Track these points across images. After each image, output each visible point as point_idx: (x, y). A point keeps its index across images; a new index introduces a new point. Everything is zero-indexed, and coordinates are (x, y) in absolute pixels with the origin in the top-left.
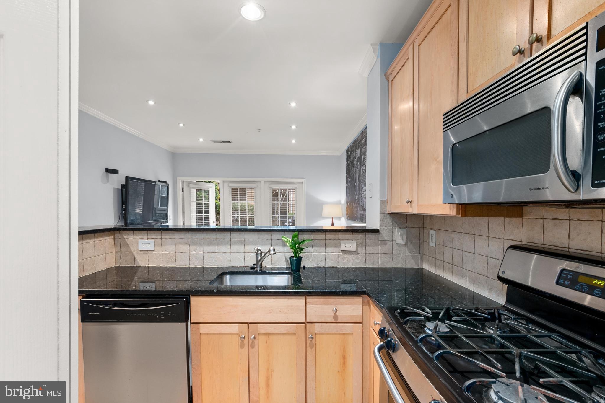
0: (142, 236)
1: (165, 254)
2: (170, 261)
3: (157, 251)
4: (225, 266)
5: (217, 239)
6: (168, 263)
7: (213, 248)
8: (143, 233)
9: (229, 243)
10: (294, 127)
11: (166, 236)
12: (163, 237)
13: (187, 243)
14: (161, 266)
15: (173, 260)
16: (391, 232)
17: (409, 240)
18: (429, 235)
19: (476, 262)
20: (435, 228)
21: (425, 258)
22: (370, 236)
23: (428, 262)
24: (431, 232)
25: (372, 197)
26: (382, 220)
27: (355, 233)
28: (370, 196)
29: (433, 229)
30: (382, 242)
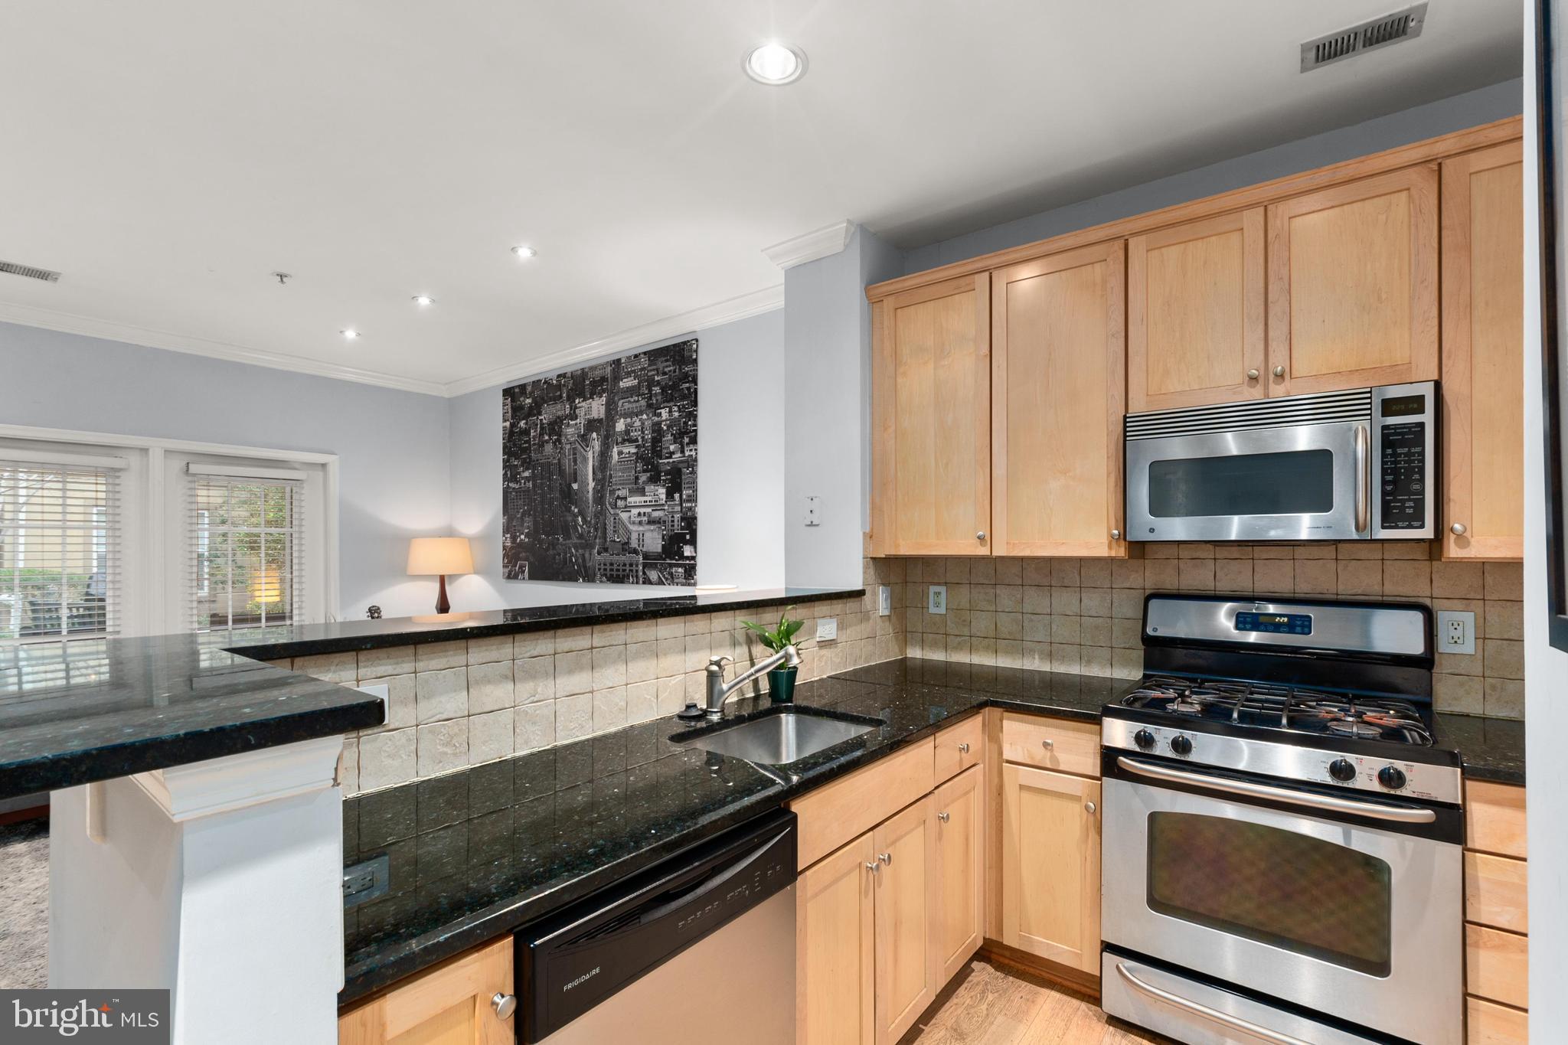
0: (334, 672)
1: (432, 731)
2: (449, 752)
3: (396, 725)
4: (613, 729)
5: (592, 648)
6: (441, 762)
7: (579, 681)
8: (336, 661)
9: (623, 657)
10: (424, 301)
11: (432, 659)
12: (420, 665)
13: (506, 677)
14: (416, 780)
15: (461, 744)
16: (875, 594)
17: (893, 608)
18: (925, 595)
19: (1054, 627)
20: (944, 581)
21: (912, 638)
22: (851, 605)
23: (923, 644)
24: (933, 589)
25: (817, 525)
26: (865, 573)
27: (835, 602)
28: (810, 523)
29: (939, 584)
30: (865, 617)
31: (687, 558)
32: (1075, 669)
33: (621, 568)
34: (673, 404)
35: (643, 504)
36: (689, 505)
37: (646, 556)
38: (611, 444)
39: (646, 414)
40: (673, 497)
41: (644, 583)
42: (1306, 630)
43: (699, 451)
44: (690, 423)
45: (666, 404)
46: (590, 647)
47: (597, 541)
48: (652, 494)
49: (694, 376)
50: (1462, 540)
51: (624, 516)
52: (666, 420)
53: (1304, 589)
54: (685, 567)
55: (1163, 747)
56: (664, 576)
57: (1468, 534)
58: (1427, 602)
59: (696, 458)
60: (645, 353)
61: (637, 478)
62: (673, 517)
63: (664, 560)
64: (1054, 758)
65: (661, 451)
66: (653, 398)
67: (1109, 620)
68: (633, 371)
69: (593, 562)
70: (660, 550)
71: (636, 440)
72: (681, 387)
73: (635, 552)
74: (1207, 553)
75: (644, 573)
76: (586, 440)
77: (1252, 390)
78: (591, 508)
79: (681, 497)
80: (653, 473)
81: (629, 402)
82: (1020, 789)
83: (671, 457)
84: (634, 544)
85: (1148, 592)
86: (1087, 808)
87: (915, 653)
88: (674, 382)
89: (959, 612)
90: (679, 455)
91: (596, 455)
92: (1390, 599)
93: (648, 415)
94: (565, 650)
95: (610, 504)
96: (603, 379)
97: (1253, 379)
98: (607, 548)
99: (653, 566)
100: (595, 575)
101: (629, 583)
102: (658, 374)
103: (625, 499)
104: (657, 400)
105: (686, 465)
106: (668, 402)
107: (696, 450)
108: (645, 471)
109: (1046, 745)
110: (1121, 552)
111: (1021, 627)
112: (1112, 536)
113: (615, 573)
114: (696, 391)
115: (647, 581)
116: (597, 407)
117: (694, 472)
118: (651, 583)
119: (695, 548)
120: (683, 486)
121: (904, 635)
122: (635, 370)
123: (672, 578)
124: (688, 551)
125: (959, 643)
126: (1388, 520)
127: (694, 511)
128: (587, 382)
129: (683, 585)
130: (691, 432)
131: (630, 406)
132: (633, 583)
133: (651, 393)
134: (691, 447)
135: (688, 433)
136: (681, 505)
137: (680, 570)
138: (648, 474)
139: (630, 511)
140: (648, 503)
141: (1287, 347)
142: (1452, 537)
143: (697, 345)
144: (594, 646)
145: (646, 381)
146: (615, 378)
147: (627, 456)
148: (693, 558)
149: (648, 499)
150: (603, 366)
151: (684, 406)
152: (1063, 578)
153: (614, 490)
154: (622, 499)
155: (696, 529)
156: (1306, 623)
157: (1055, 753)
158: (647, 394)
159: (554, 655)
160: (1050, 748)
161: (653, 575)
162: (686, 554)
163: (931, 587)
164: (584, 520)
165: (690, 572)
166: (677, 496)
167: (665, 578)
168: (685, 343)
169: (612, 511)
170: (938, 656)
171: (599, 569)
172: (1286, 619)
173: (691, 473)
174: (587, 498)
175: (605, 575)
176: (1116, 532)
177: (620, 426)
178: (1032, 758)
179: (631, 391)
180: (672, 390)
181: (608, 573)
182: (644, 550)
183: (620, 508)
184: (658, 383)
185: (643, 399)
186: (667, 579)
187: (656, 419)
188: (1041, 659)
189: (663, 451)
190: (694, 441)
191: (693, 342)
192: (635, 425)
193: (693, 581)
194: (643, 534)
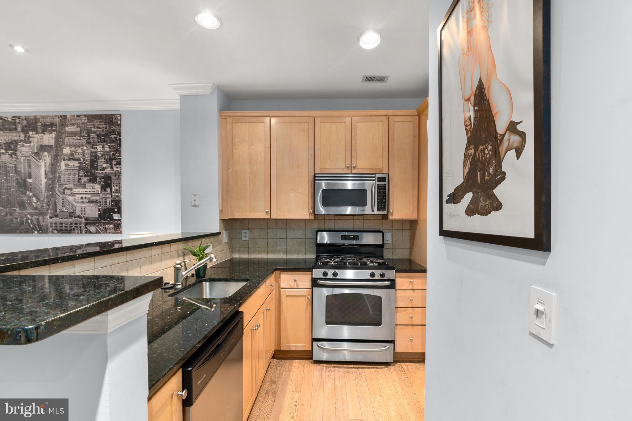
5: (127, 261)
9: (139, 264)
16: (223, 234)
17: (229, 239)
18: (240, 234)
19: (287, 243)
20: (247, 228)
21: (235, 250)
22: (216, 238)
23: (239, 252)
24: (243, 231)
25: (198, 206)
26: (220, 225)
27: (211, 237)
28: (194, 205)
29: (246, 229)
30: (220, 243)
31: (116, 220)
32: (294, 256)
33: (68, 225)
34: (105, 144)
35: (84, 192)
36: (117, 194)
37: (87, 219)
38: (59, 160)
39: (86, 147)
40: (105, 190)
41: (86, 233)
42: (357, 239)
43: (122, 169)
44: (116, 154)
45: (100, 143)
46: (126, 261)
47: (49, 211)
48: (91, 188)
49: (119, 132)
50: (392, 215)
51: (71, 199)
52: (101, 151)
53: (356, 228)
54: (115, 225)
55: (330, 276)
56: (100, 229)
57: (393, 213)
58: (382, 230)
59: (121, 172)
60: (85, 116)
61: (80, 179)
62: (106, 200)
63: (100, 221)
64: (297, 285)
65: (97, 166)
66: (91, 139)
67: (305, 239)
68: (77, 124)
69: (46, 222)
70: (97, 216)
71: (79, 160)
72: (110, 136)
73: (79, 217)
74: (332, 217)
75: (86, 228)
76: (39, 156)
77: (348, 170)
78: (44, 194)
79: (111, 190)
80: (91, 177)
81: (73, 139)
82: (286, 297)
83: (104, 170)
84: (78, 212)
85: (316, 230)
86: (308, 298)
87: (236, 256)
88: (105, 133)
89: (254, 239)
90: (109, 169)
91: (47, 165)
92: (375, 230)
93: (87, 148)
94: (116, 263)
95: (59, 192)
96: (52, 124)
97: (348, 167)
98: (58, 215)
99: (91, 224)
100: (48, 229)
101: (75, 233)
102: (94, 127)
103: (71, 189)
104: (94, 141)
105: (115, 175)
106: (102, 142)
107: (120, 168)
108: (85, 176)
109: (295, 280)
110: (312, 217)
111: (276, 243)
112: (310, 212)
113: (64, 228)
114: (120, 139)
115: (88, 232)
116: (49, 139)
117: (119, 179)
118: (90, 232)
119: (121, 215)
120: (113, 185)
121: (232, 249)
122: (78, 123)
123: (106, 230)
124: (116, 216)
125: (254, 251)
126: (379, 209)
127: (120, 197)
128: (39, 124)
129: (113, 233)
130: (117, 159)
131: (74, 141)
132: (77, 233)
133: (90, 137)
134: (118, 166)
135: (115, 159)
136: (111, 194)
137: (111, 226)
138: (88, 178)
139: (75, 196)
140: (88, 192)
141: (356, 159)
142: (390, 213)
143: (121, 117)
144: (128, 260)
145: (86, 130)
146: (62, 125)
147: (72, 167)
148: (120, 220)
149: (88, 190)
150: (53, 117)
151: (112, 146)
152: (291, 226)
153: (63, 185)
154: (68, 189)
155: (121, 206)
156: (358, 237)
157: (298, 283)
158: (86, 136)
159: (112, 265)
160: (296, 281)
161: (93, 229)
162: (114, 218)
163: (242, 230)
164: (38, 199)
165: (117, 227)
166: (108, 190)
167: (101, 230)
168: (113, 115)
169: (61, 196)
170: (246, 256)
171: (51, 226)
172: (352, 236)
173: (117, 179)
174: (40, 189)
175: (57, 230)
176: (311, 211)
177: (67, 151)
178: (290, 286)
179: (74, 134)
180: (104, 137)
181: (59, 228)
182: (86, 216)
183: (67, 194)
184: (95, 132)
185: (83, 139)
186: (102, 231)
187: (93, 150)
188: (283, 254)
189: (99, 167)
190: (119, 163)
191: (118, 115)
192: (78, 151)
193: (119, 231)
194: (85, 208)
